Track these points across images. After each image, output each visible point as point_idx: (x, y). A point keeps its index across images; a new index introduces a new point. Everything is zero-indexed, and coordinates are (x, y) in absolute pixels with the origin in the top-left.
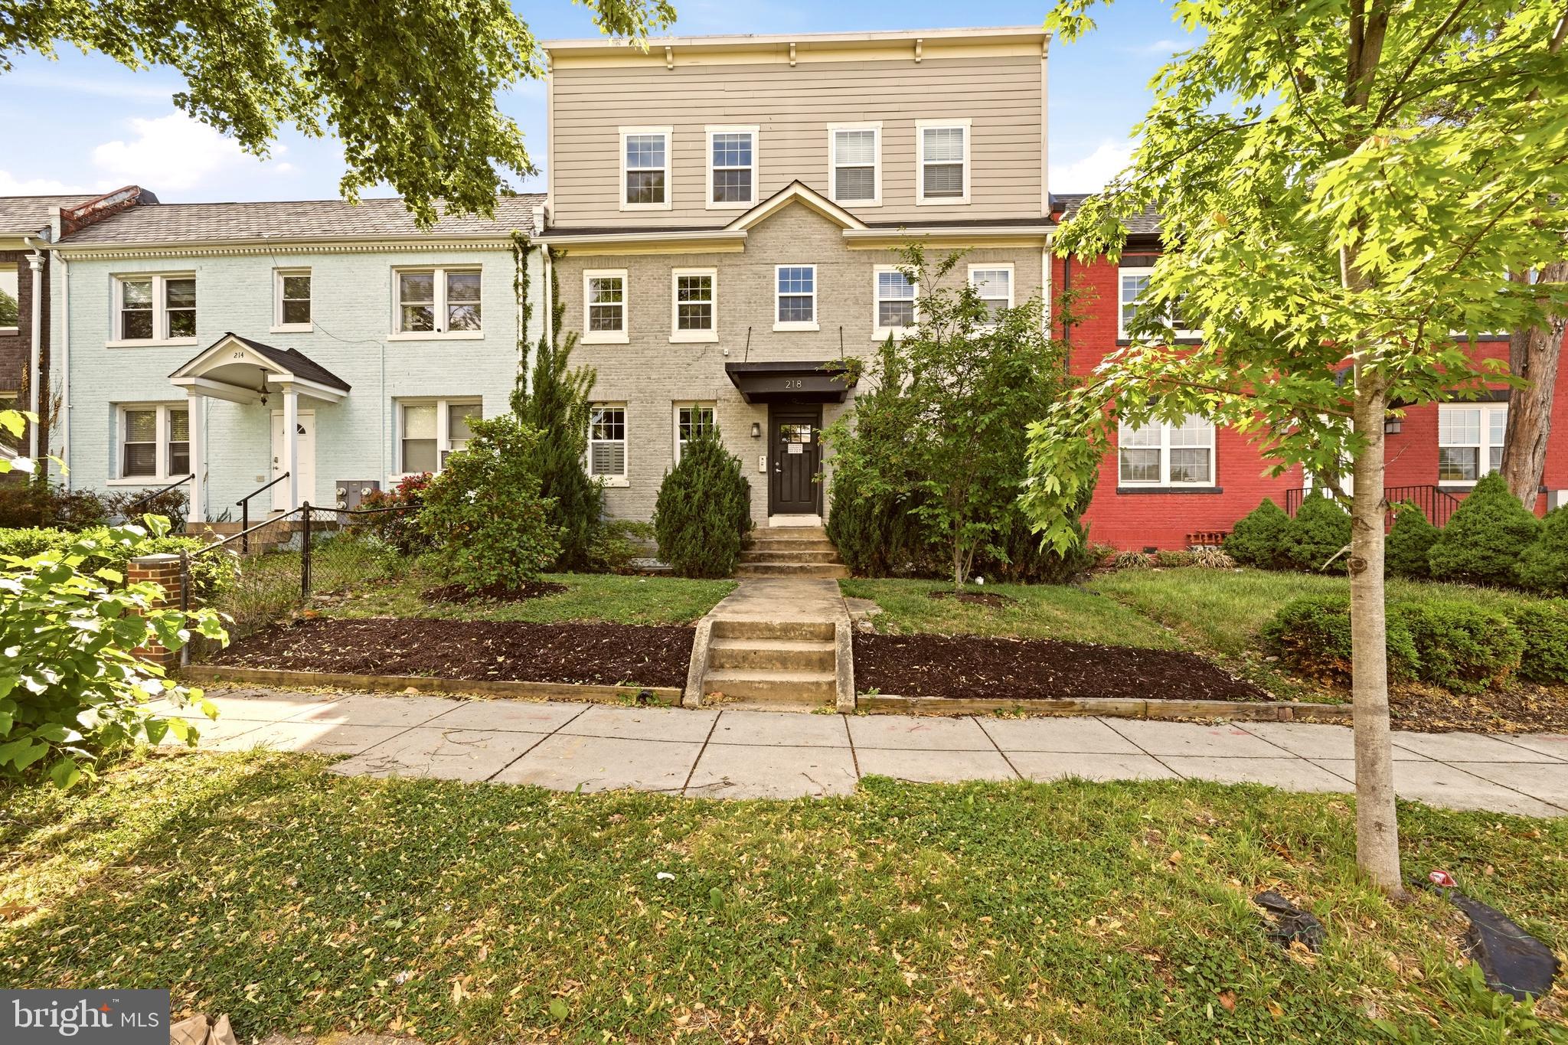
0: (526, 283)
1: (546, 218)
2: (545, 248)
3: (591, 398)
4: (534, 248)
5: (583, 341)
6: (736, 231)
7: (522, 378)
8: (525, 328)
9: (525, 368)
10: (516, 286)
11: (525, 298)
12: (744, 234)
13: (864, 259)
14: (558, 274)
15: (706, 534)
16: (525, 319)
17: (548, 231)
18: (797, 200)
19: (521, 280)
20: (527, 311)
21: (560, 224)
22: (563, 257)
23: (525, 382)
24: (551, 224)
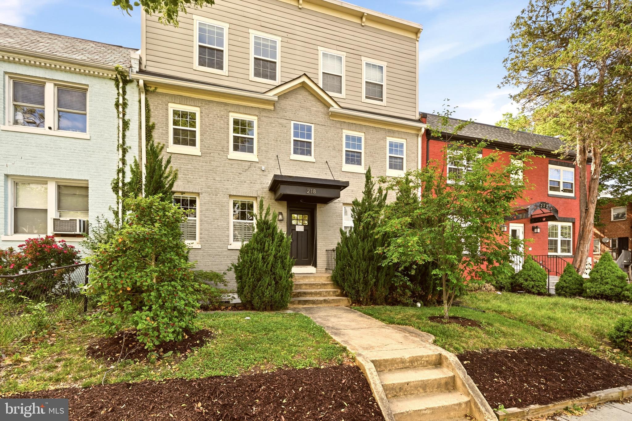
0: (125, 105)
1: (140, 63)
2: (141, 83)
3: (174, 189)
4: (131, 81)
5: (169, 150)
6: (271, 96)
7: (121, 171)
8: (124, 136)
9: (124, 164)
10: (117, 105)
11: (124, 115)
12: (276, 99)
13: (338, 125)
14: (150, 103)
15: (277, 283)
16: (124, 130)
17: (141, 71)
18: (304, 86)
19: (121, 101)
20: (126, 124)
21: (149, 69)
22: (154, 92)
23: (124, 173)
24: (143, 68)
